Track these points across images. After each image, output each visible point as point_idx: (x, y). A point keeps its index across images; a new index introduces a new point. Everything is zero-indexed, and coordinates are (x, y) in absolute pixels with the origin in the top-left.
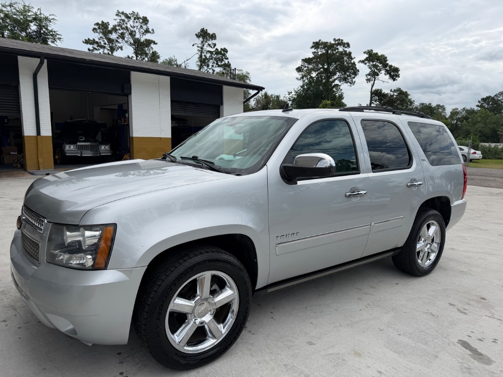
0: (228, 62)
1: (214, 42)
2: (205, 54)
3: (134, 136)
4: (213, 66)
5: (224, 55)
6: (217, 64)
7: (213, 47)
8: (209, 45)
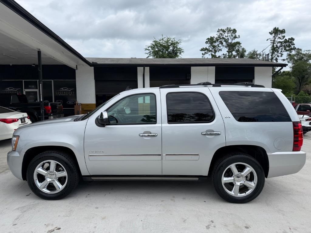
0: (294, 47)
1: (283, 35)
2: (277, 44)
6: (285, 49)
7: (282, 38)
8: (279, 37)
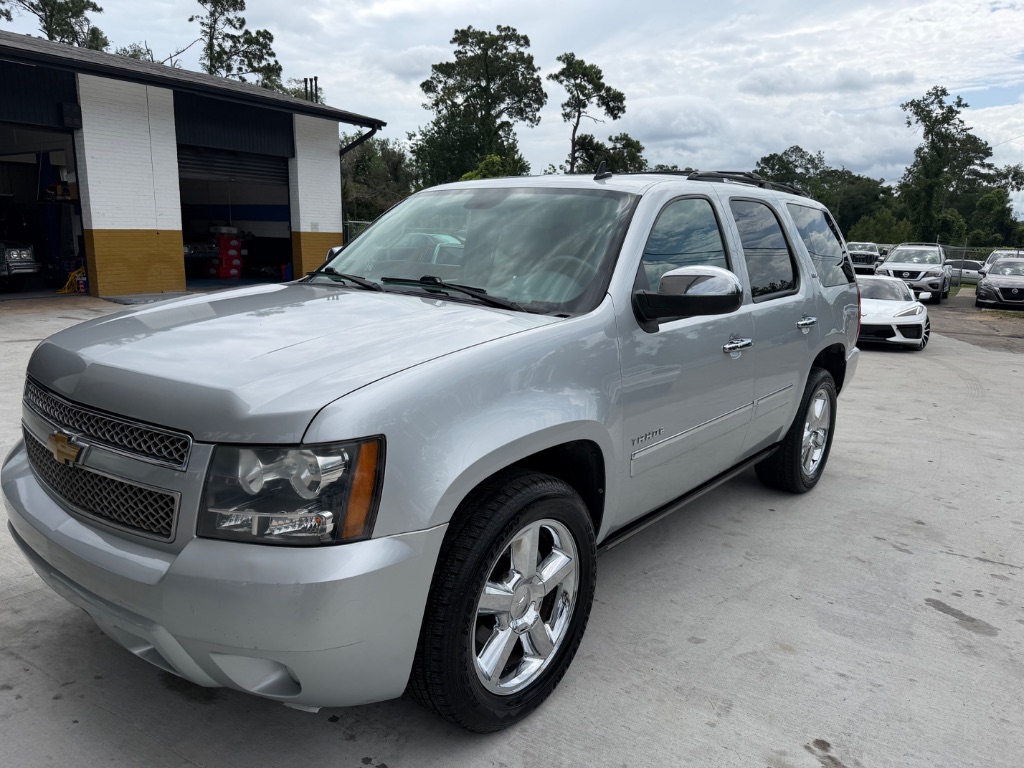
0: (276, 62)
1: (240, 14)
2: (220, 41)
3: (94, 227)
4: (240, 69)
5: (265, 46)
6: (250, 65)
7: (238, 26)
8: (229, 21)
